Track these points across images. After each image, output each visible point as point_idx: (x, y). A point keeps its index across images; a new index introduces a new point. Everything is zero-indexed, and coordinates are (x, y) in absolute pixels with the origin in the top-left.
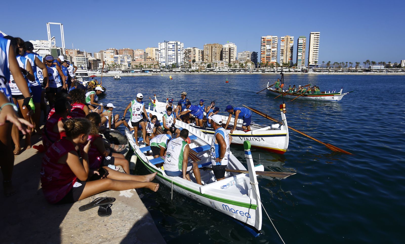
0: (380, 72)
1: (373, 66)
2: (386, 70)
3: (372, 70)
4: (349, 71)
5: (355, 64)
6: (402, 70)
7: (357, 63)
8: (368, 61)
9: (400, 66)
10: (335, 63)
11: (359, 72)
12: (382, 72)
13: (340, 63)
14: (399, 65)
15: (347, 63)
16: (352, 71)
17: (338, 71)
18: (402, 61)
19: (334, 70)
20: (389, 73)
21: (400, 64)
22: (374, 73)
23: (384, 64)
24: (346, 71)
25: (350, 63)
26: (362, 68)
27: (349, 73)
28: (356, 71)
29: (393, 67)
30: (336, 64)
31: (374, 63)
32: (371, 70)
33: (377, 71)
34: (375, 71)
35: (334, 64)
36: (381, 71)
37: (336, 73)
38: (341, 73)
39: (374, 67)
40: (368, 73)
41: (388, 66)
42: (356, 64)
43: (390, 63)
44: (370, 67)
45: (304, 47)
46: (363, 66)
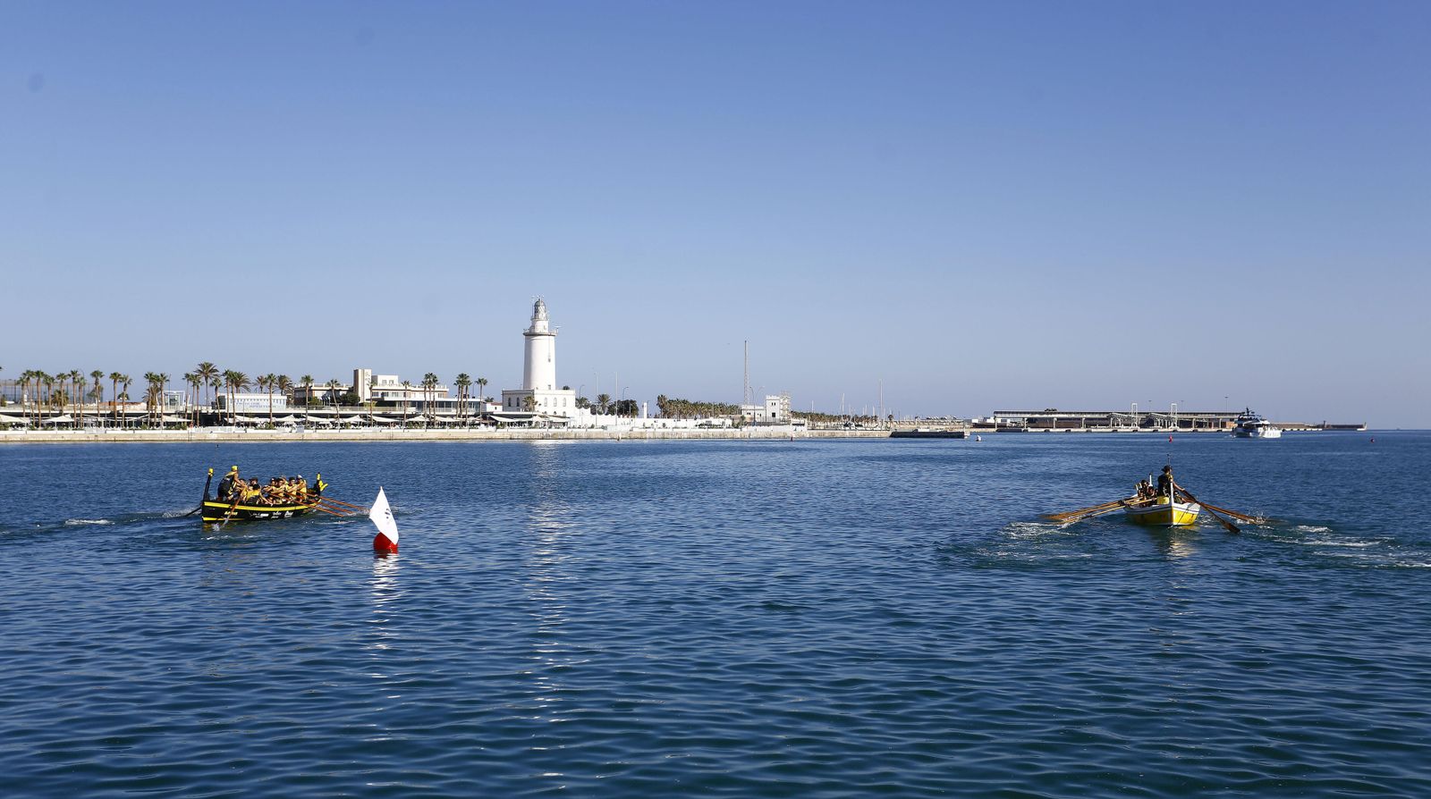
0: (269, 426)
1: (237, 396)
2: (297, 416)
3: (231, 416)
4: (113, 420)
5: (140, 387)
6: (364, 416)
7: (151, 377)
8: (207, 370)
9: (351, 399)
10: (29, 374)
11: (169, 425)
12: (278, 424)
13: (61, 376)
14: (350, 390)
15: (96, 374)
16: (130, 424)
17: (52, 424)
18: (360, 371)
19: (28, 415)
20: (312, 435)
21: (353, 390)
22: (241, 430)
23: (283, 383)
24: (99, 424)
25: (115, 376)
26: (181, 409)
27: (117, 433)
28: (148, 421)
29: (326, 401)
30: (33, 380)
31: (236, 380)
32: (224, 415)
33: (256, 420)
34: (247, 419)
35: (22, 382)
36: (274, 420)
37: (40, 435)
38: (68, 435)
39: (244, 402)
40: (215, 433)
41: (301, 398)
42: (147, 384)
43: (307, 379)
44: (221, 402)
46: (183, 398)
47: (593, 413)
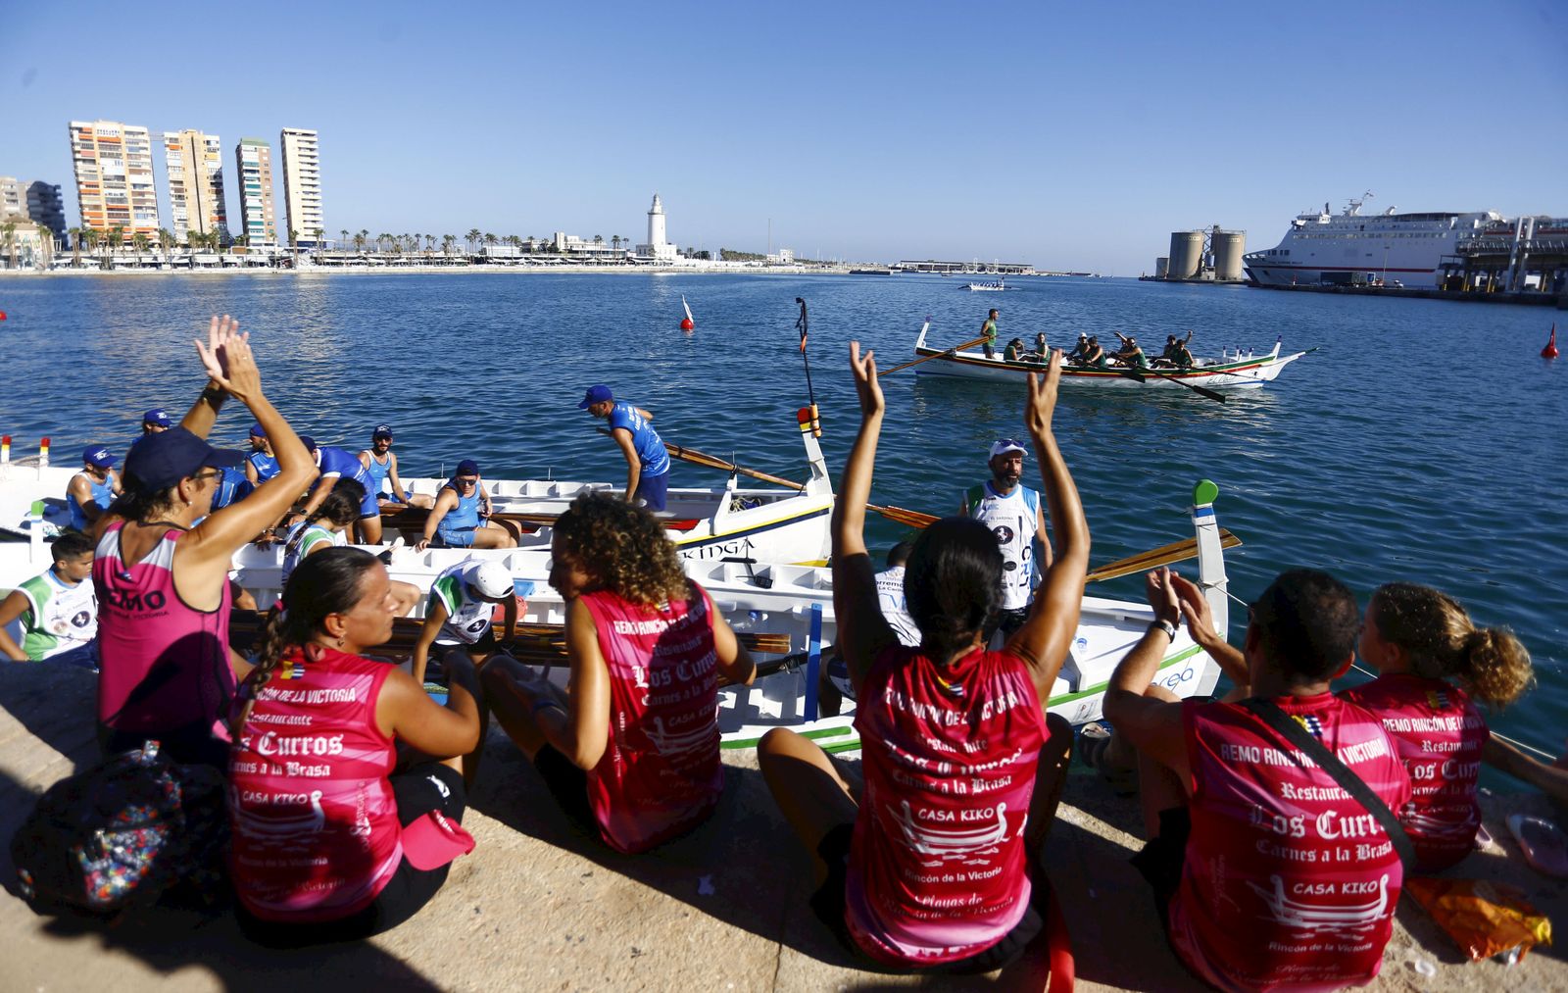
0: (512, 264)
1: (494, 248)
2: (526, 258)
3: (491, 258)
4: (428, 261)
5: (440, 241)
6: (562, 259)
7: (447, 238)
8: (475, 234)
9: (554, 249)
10: (383, 236)
11: (459, 264)
12: (517, 263)
13: (399, 237)
14: (553, 244)
15: (417, 236)
16: (438, 263)
17: (397, 263)
18: (558, 234)
19: (384, 258)
20: (535, 269)
21: (554, 244)
22: (497, 266)
23: (514, 240)
24: (421, 263)
25: (428, 237)
26: (464, 254)
27: (431, 269)
28: (449, 262)
29: (539, 251)
30: (385, 239)
31: (491, 238)
32: (487, 258)
33: (504, 261)
34: (500, 261)
35: (379, 241)
36: (515, 261)
37: (392, 269)
38: (406, 269)
39: (495, 251)
40: (483, 268)
41: (527, 249)
42: (444, 241)
43: (531, 238)
44: (483, 251)
45: (267, 176)
46: (463, 248)
47: (686, 257)
